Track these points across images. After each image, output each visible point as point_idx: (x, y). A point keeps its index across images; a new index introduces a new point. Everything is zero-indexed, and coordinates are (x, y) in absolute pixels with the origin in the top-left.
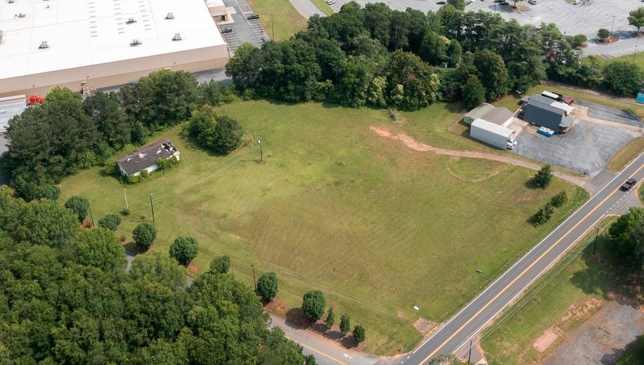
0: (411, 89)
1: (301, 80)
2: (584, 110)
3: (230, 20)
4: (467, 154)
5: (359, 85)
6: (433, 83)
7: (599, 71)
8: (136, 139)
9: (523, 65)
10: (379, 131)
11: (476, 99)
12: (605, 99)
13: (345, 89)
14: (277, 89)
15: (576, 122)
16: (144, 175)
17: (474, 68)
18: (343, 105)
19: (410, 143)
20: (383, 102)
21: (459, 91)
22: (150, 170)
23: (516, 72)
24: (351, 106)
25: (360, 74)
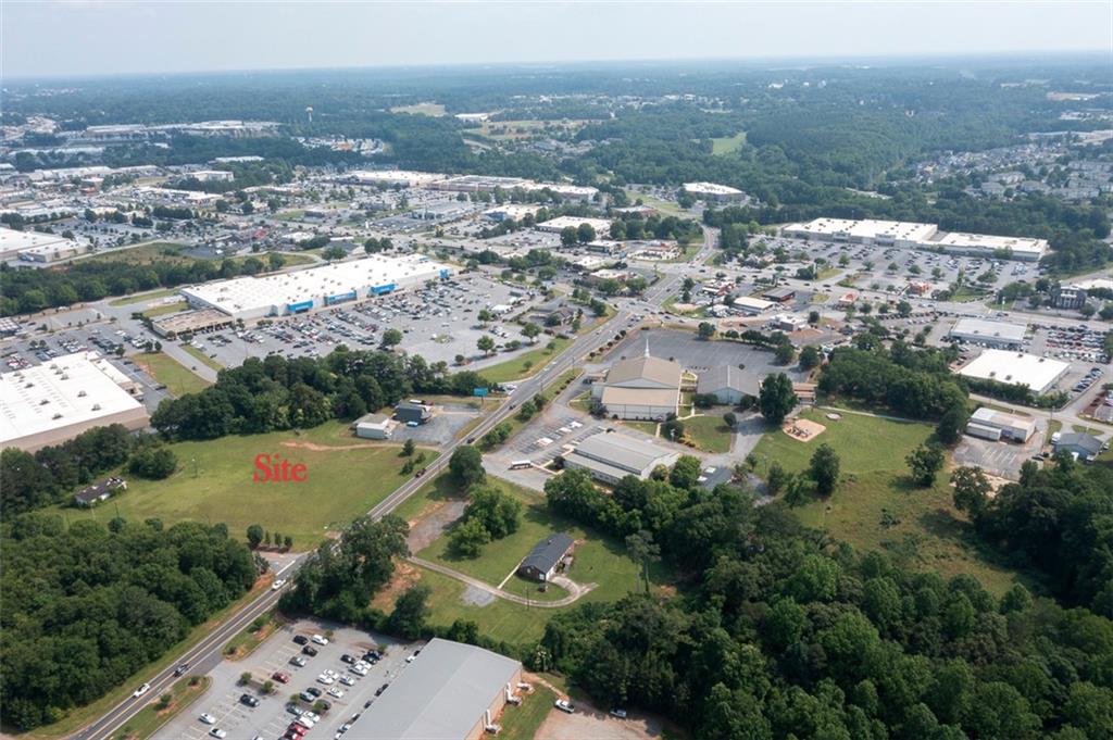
0: (308, 411)
1: (218, 419)
2: (441, 408)
3: (140, 393)
4: (357, 446)
5: (267, 414)
6: (325, 404)
7: (450, 381)
8: (83, 481)
9: (392, 383)
10: (288, 444)
11: (360, 411)
12: (457, 399)
13: (257, 419)
14: (199, 430)
15: (434, 415)
16: (100, 500)
17: (355, 389)
18: (257, 433)
19: (314, 447)
20: (289, 425)
21: (346, 408)
22: (103, 497)
23: (388, 388)
24: (263, 432)
25: (267, 405)
